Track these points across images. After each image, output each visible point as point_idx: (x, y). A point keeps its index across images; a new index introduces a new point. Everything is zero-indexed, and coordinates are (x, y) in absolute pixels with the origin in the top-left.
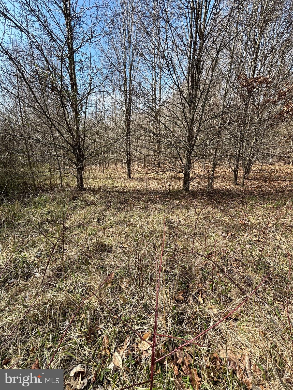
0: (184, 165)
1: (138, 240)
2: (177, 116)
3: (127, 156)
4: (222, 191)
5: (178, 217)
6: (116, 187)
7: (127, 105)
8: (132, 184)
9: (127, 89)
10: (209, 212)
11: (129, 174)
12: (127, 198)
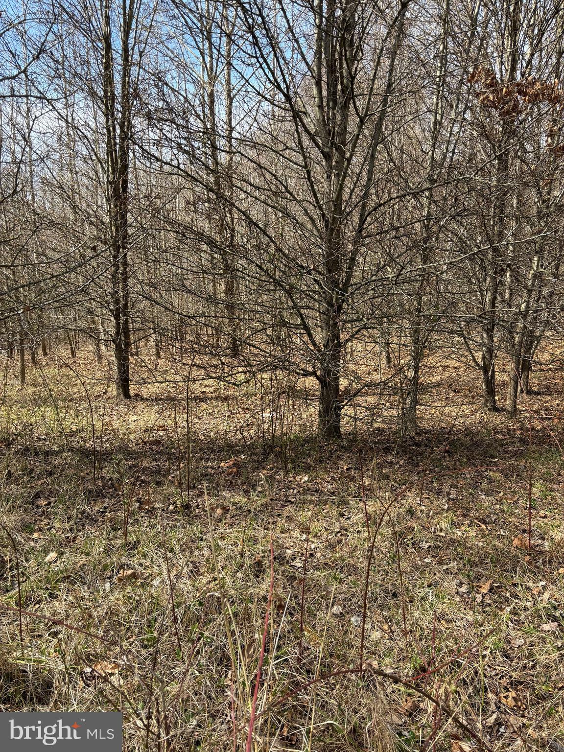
0: (319, 351)
1: (156, 641)
2: (286, 188)
3: (117, 317)
4: (450, 433)
5: (304, 536)
6: (73, 434)
7: (115, 144)
8: (134, 418)
9: (113, 94)
10: (411, 512)
11: (124, 383)
12: (116, 476)
